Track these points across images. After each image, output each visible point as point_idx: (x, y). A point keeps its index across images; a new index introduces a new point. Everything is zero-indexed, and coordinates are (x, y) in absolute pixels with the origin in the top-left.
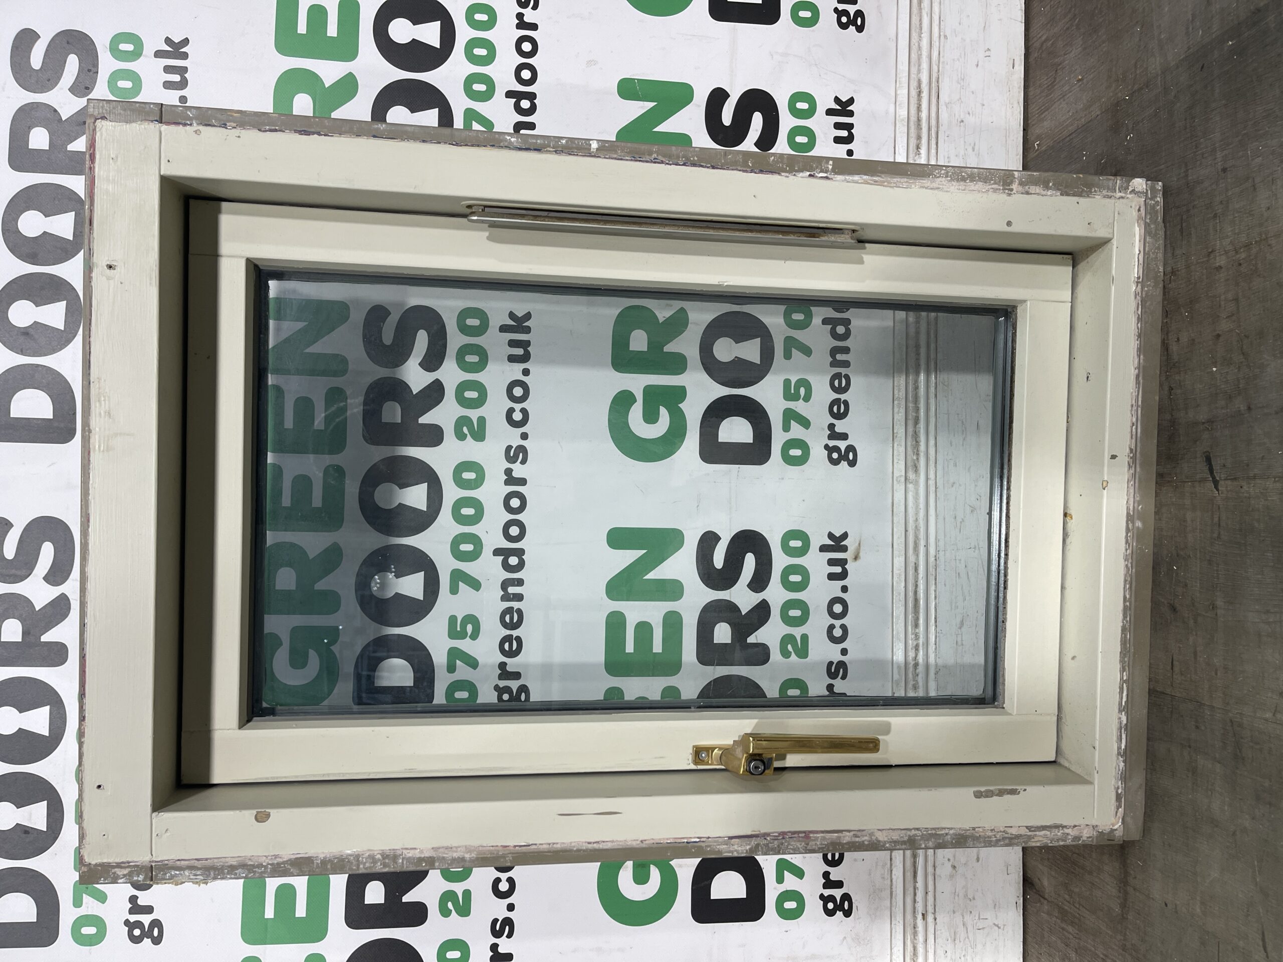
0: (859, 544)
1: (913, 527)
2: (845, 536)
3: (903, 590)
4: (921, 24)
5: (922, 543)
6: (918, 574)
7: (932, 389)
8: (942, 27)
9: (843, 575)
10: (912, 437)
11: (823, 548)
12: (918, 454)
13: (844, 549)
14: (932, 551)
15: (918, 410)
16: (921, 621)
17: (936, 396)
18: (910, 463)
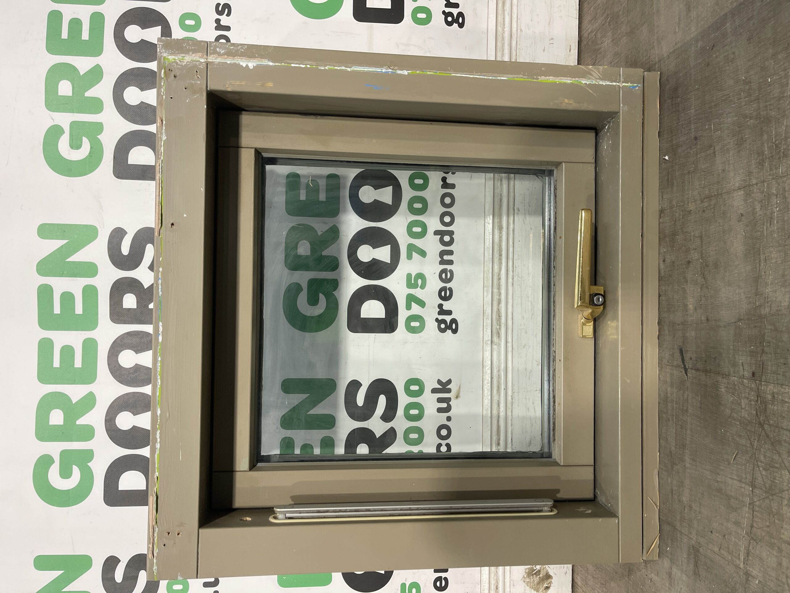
0: (460, 387)
1: (497, 376)
2: (449, 382)
4: (504, 21)
5: (503, 387)
6: (500, 409)
7: (510, 280)
8: (519, 23)
9: (448, 409)
10: (497, 313)
11: (434, 391)
12: (500, 325)
13: (449, 391)
14: (510, 393)
15: (500, 294)
16: (502, 441)
17: (513, 284)
18: (495, 331)
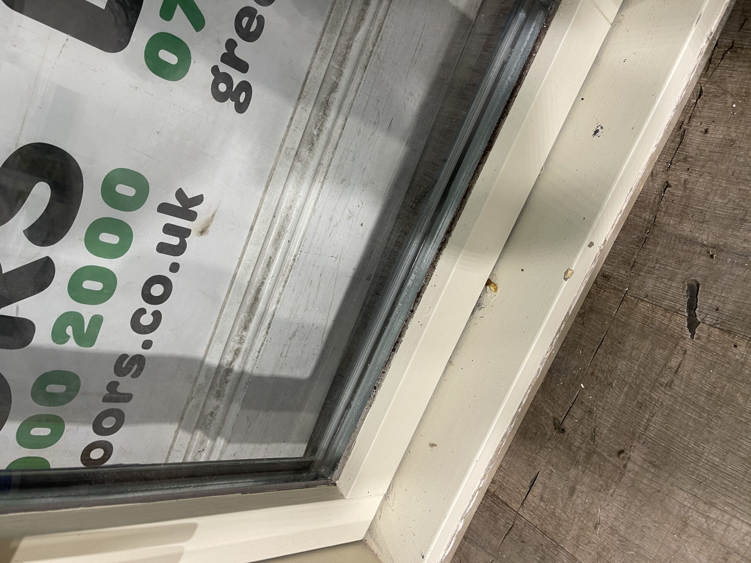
0: (213, 216)
1: (283, 215)
2: (199, 200)
3: (246, 284)
5: (286, 237)
6: (269, 271)
7: (364, 58)
9: (179, 250)
10: (322, 106)
11: (164, 208)
12: (320, 130)
13: (192, 216)
14: (294, 249)
15: (341, 75)
16: (252, 326)
17: (366, 67)
18: (307, 137)
